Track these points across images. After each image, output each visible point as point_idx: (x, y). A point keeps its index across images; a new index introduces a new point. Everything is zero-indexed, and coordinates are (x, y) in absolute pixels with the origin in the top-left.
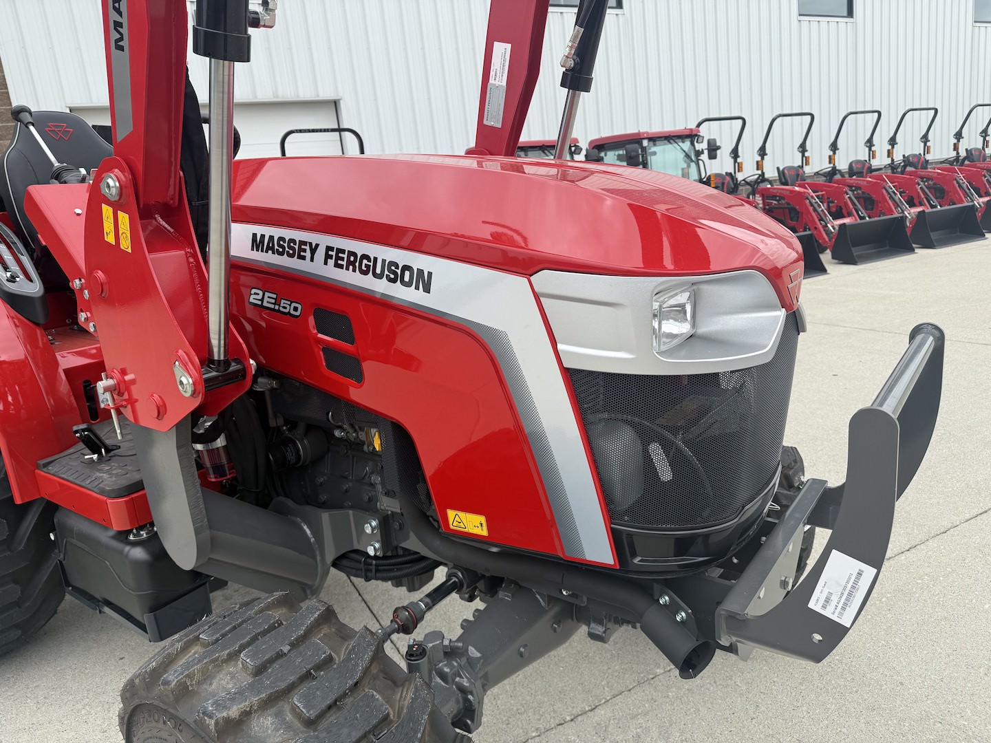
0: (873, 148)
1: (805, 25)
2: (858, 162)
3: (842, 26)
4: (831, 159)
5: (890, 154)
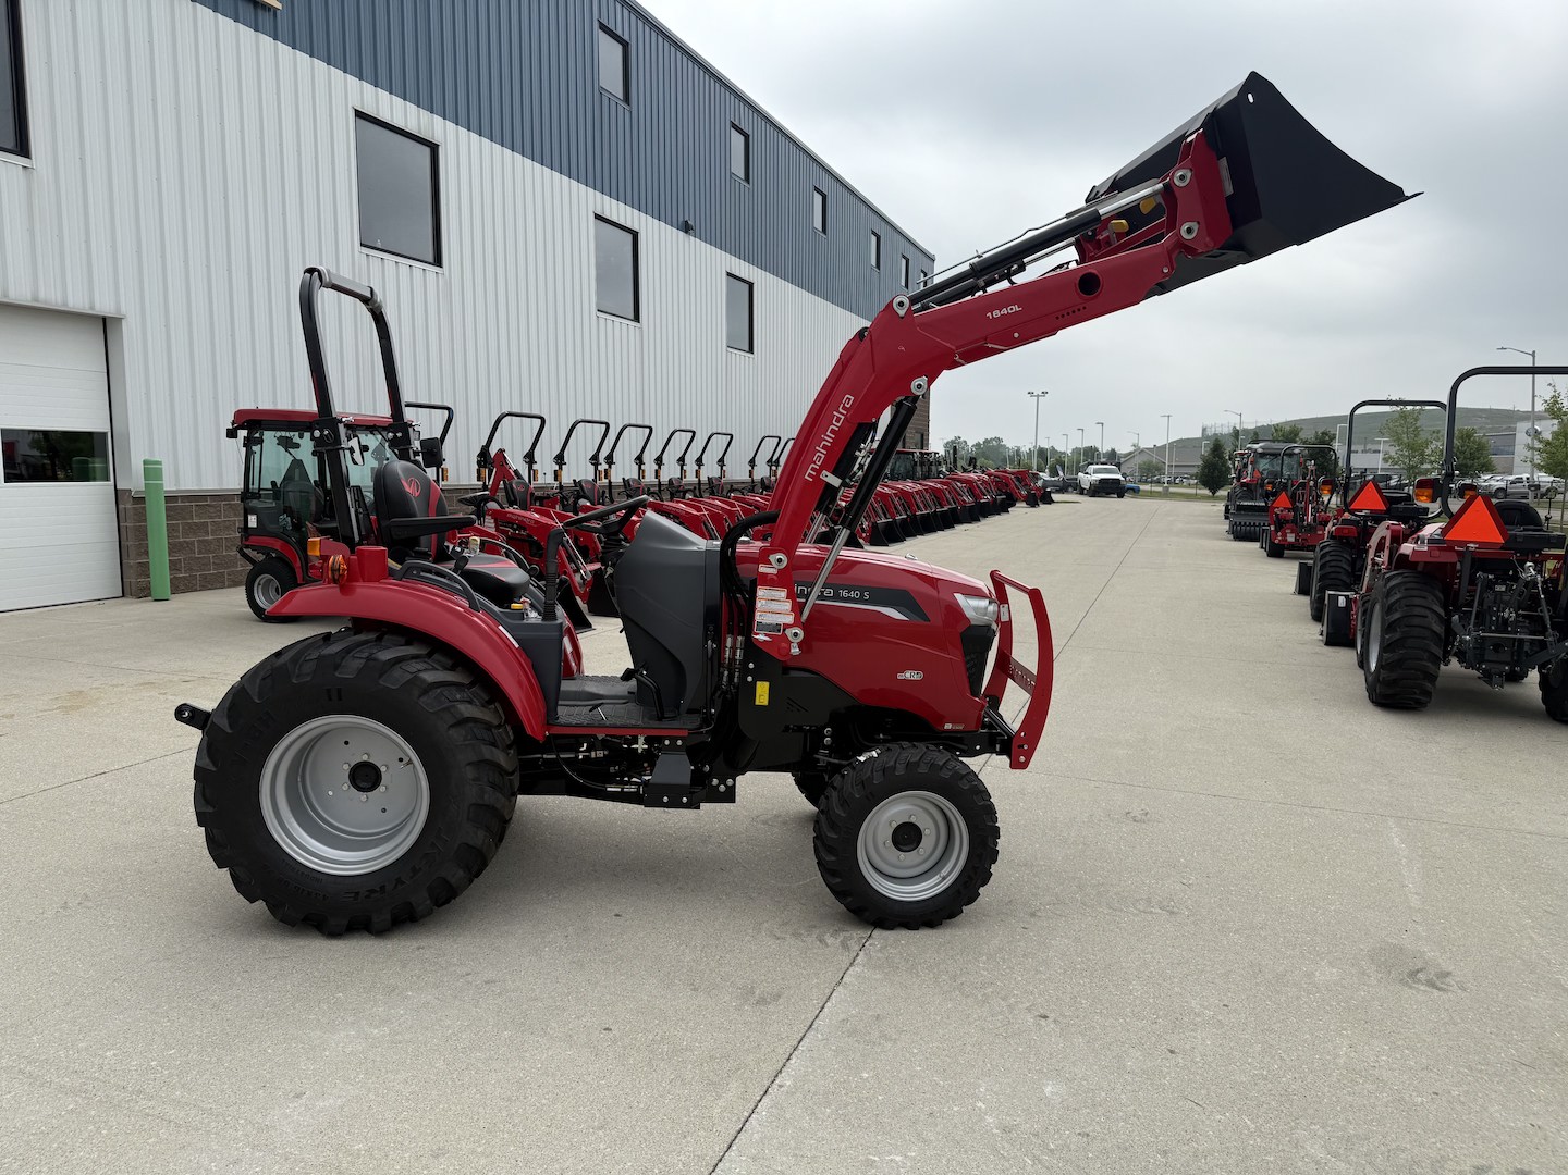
1: (602, 321)
5: (697, 474)
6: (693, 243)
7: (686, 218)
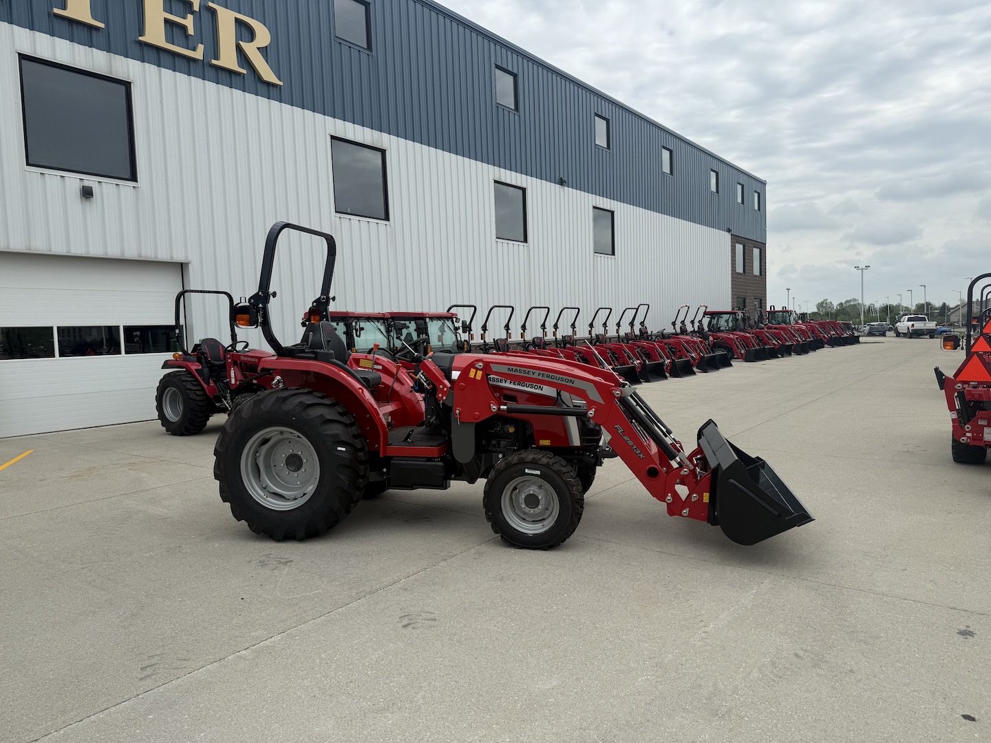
0: (545, 330)
2: (538, 338)
3: (521, 247)
4: (522, 336)
6: (568, 191)
7: (562, 176)
